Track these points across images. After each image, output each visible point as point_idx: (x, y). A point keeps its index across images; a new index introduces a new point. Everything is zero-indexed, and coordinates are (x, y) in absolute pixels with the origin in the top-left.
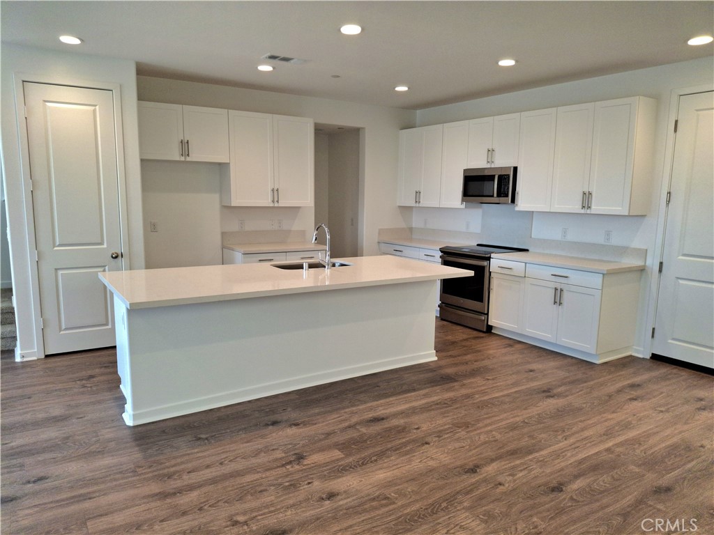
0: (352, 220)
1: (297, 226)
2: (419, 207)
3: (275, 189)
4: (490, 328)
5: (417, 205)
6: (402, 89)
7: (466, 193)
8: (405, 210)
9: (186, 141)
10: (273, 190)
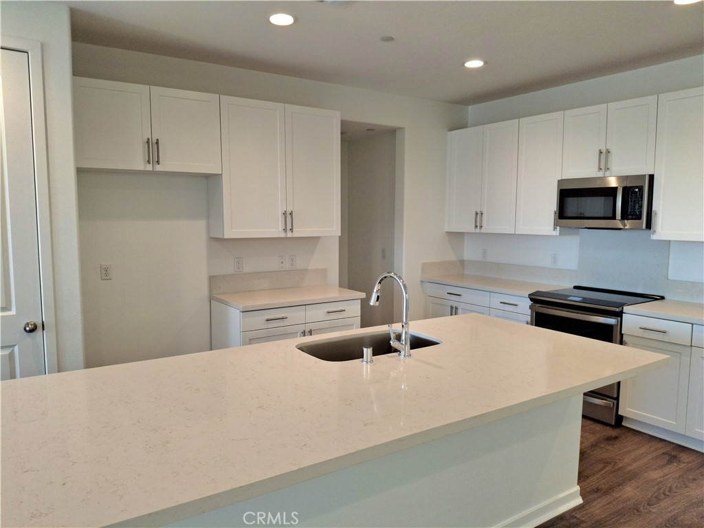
0: (383, 251)
1: (315, 263)
2: (480, 233)
3: (288, 212)
4: (620, 419)
5: (478, 230)
6: (474, 64)
7: (562, 214)
8: (456, 237)
9: (154, 141)
10: (285, 214)
